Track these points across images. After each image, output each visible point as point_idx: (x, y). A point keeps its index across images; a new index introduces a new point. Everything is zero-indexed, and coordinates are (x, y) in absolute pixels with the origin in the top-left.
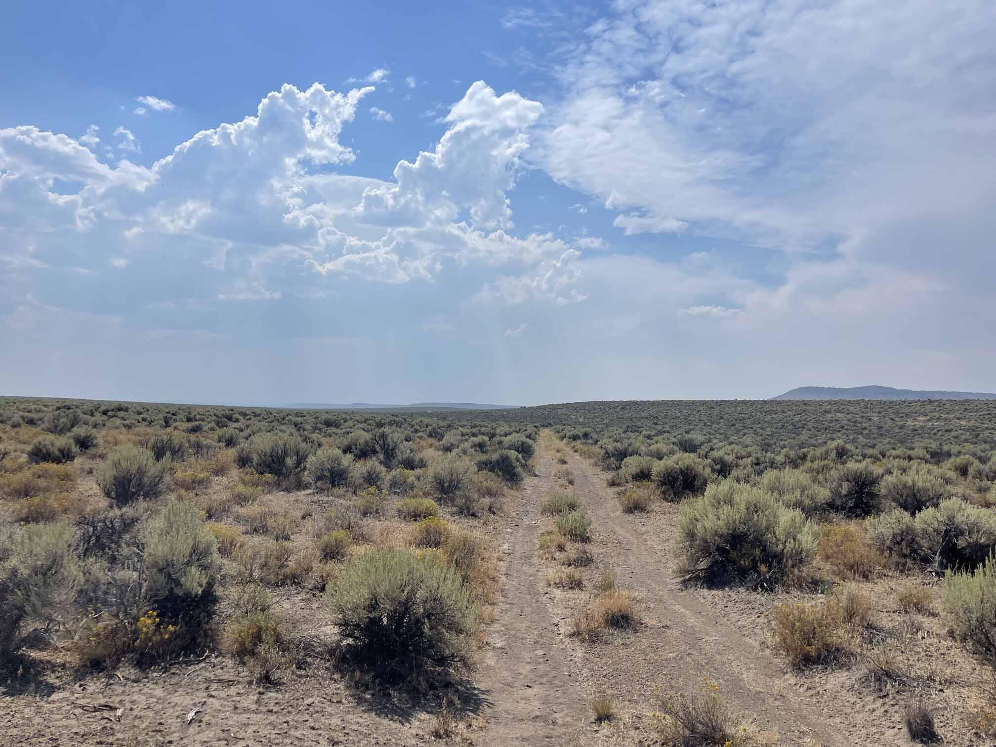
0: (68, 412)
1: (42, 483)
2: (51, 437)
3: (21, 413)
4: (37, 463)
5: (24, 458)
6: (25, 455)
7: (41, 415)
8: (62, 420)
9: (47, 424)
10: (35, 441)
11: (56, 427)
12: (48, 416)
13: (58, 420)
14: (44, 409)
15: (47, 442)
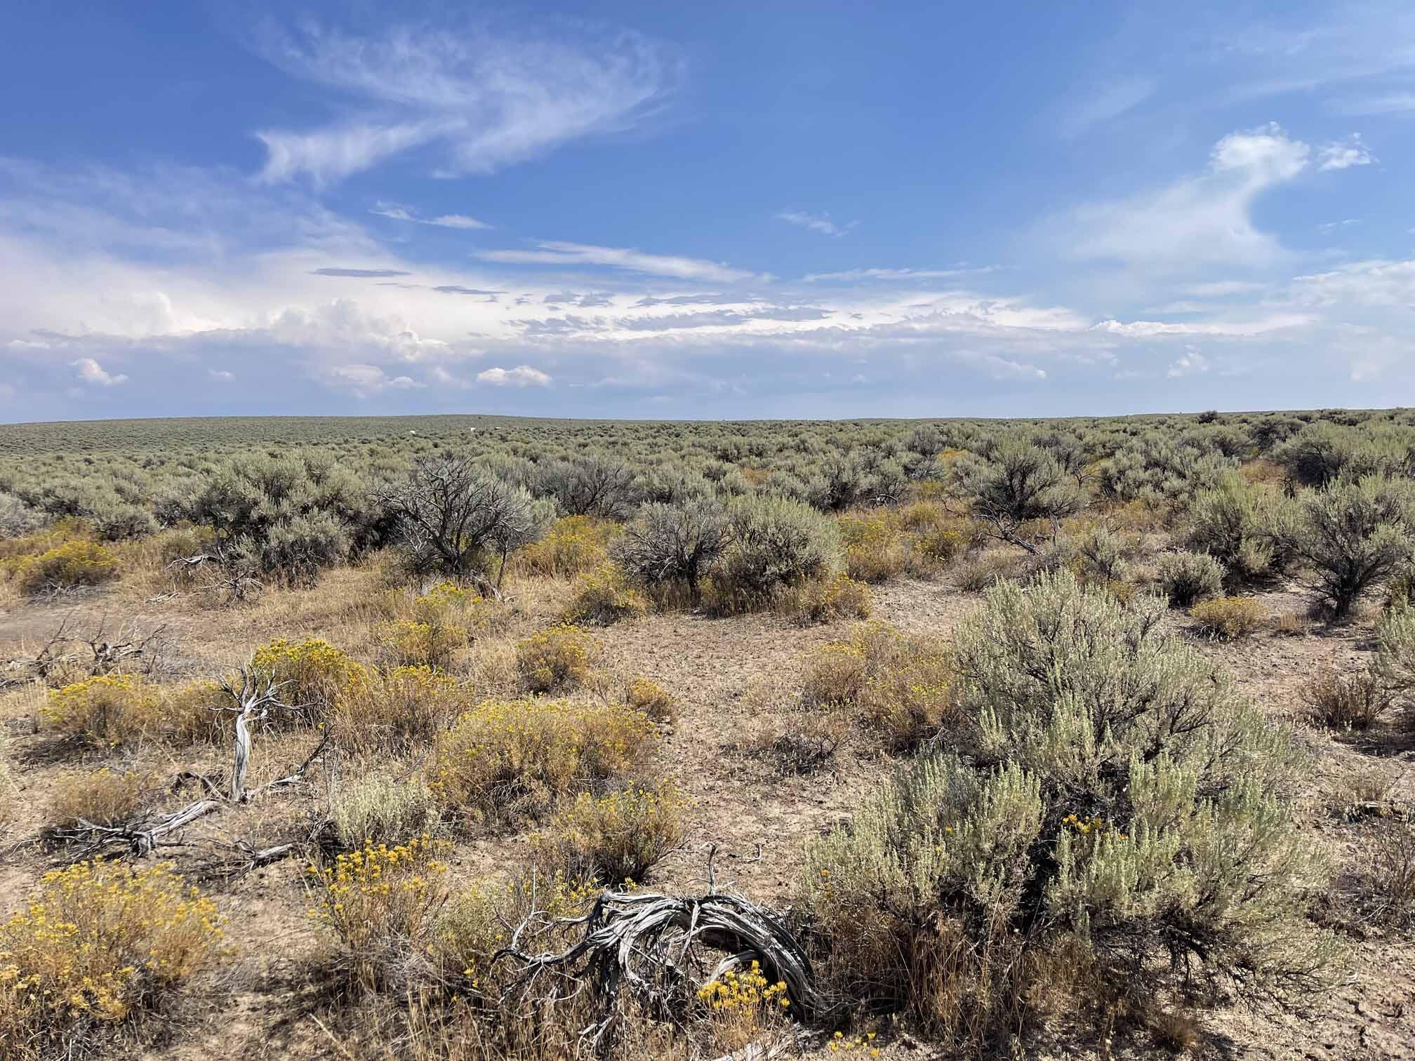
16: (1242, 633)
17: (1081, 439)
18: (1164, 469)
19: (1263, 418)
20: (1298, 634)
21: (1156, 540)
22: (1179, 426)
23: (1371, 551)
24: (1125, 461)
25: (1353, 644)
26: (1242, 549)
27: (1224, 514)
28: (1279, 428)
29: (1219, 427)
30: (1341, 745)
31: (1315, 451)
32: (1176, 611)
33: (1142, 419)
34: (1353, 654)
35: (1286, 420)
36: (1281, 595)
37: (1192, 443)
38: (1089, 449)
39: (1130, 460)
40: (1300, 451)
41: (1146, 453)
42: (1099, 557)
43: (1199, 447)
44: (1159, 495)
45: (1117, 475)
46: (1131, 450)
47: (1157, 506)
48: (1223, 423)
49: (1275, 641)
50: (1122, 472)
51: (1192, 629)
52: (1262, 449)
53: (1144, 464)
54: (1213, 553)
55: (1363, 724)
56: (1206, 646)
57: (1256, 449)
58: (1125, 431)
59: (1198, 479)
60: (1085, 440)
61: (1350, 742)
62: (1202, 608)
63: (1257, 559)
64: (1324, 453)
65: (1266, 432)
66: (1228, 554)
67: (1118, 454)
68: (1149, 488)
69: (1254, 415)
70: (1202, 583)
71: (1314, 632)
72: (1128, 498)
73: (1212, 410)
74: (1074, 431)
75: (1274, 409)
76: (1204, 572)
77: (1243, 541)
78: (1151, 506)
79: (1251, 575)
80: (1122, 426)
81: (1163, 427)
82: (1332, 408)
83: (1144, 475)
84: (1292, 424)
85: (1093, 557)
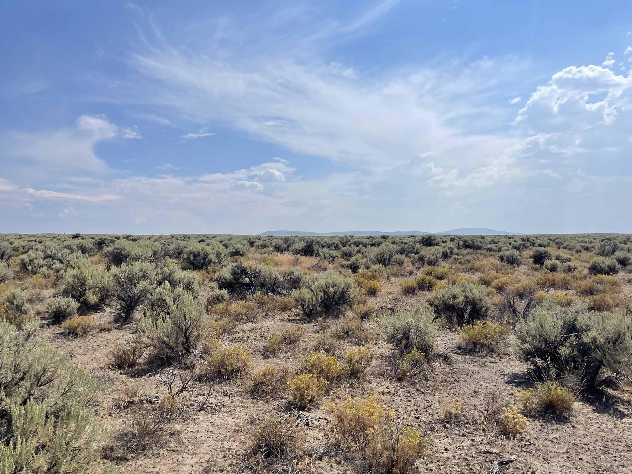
0: (609, 242)
1: (600, 287)
2: (601, 259)
3: (581, 244)
4: (595, 274)
5: (586, 271)
6: (586, 269)
7: (593, 244)
8: (607, 248)
9: (597, 250)
10: (592, 261)
11: (603, 252)
12: (597, 246)
13: (604, 248)
14: (593, 240)
15: (600, 262)
16: (84, 333)
17: (11, 244)
18: (53, 259)
19: (100, 237)
20: (109, 330)
21: (47, 293)
22: (63, 239)
23: (137, 292)
24: (33, 256)
25: (131, 331)
26: (87, 294)
27: (78, 279)
28: (106, 241)
29: (81, 240)
30: (123, 376)
31: (119, 251)
32: (55, 326)
33: (44, 236)
34: (131, 336)
35: (109, 238)
36: (103, 314)
37: (67, 247)
38: (16, 249)
39: (36, 254)
40: (113, 251)
41: (44, 251)
42: (15, 303)
43: (71, 249)
44: (51, 272)
45: (29, 262)
46: (37, 250)
47: (49, 277)
48: (83, 239)
49: (99, 334)
50: (31, 261)
51: (62, 334)
52: (99, 250)
53: (43, 256)
54: (73, 297)
55: (131, 365)
56: (68, 341)
57: (96, 250)
58: (35, 241)
59: (69, 263)
60: (14, 245)
61: (127, 374)
62: (67, 323)
63: (93, 298)
64: (123, 252)
65: (101, 243)
66: (80, 297)
67: (30, 252)
68: (45, 268)
69: (96, 235)
70: (67, 311)
71: (116, 328)
72: (34, 273)
73: (78, 233)
74: (8, 240)
75: (105, 234)
76: (69, 306)
77: (87, 291)
78: (45, 276)
79: (91, 306)
80: (34, 239)
81: (55, 240)
82: (128, 234)
83: (42, 262)
84: (111, 240)
85: (13, 304)
